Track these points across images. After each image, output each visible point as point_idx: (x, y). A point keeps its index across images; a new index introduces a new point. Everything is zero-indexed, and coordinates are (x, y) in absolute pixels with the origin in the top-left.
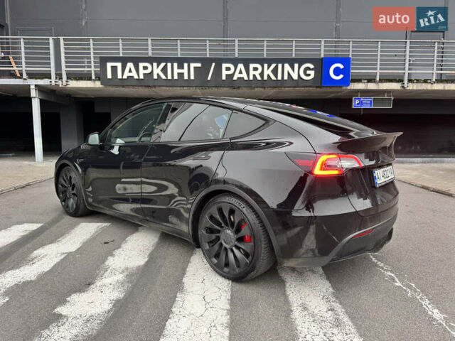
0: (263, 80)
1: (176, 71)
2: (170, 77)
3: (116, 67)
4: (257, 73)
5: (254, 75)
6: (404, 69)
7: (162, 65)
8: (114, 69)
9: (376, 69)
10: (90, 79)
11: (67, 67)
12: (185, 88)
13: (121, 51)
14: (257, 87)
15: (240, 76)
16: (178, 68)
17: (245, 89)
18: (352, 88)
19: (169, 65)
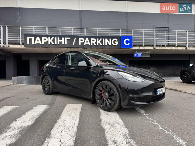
0: (96, 45)
1: (59, 41)
2: (56, 43)
4: (94, 42)
5: (93, 43)
6: (154, 41)
8: (31, 40)
9: (143, 41)
10: (19, 44)
11: (9, 39)
12: (63, 48)
13: (34, 32)
14: (94, 48)
15: (87, 43)
16: (60, 40)
17: (89, 49)
18: (134, 49)
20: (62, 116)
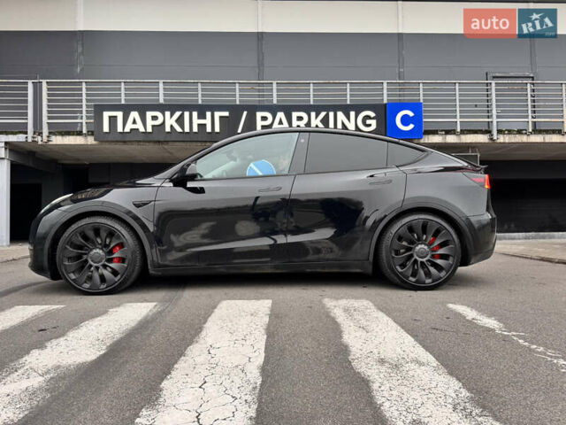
1: (196, 121)
2: (187, 129)
3: (116, 117)
4: (302, 124)
5: (298, 126)
6: (491, 117)
7: (178, 114)
8: (113, 120)
9: (455, 117)
10: (80, 133)
11: (49, 118)
12: (208, 143)
13: (123, 97)
15: (281, 127)
16: (199, 118)
18: (426, 141)
19: (187, 114)
20: (204, 333)
